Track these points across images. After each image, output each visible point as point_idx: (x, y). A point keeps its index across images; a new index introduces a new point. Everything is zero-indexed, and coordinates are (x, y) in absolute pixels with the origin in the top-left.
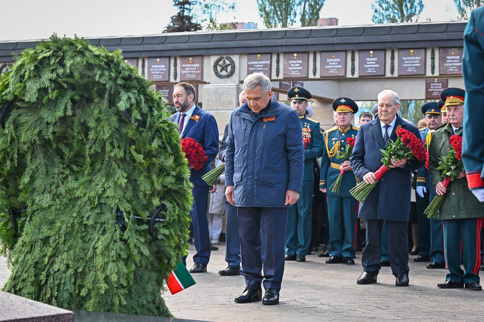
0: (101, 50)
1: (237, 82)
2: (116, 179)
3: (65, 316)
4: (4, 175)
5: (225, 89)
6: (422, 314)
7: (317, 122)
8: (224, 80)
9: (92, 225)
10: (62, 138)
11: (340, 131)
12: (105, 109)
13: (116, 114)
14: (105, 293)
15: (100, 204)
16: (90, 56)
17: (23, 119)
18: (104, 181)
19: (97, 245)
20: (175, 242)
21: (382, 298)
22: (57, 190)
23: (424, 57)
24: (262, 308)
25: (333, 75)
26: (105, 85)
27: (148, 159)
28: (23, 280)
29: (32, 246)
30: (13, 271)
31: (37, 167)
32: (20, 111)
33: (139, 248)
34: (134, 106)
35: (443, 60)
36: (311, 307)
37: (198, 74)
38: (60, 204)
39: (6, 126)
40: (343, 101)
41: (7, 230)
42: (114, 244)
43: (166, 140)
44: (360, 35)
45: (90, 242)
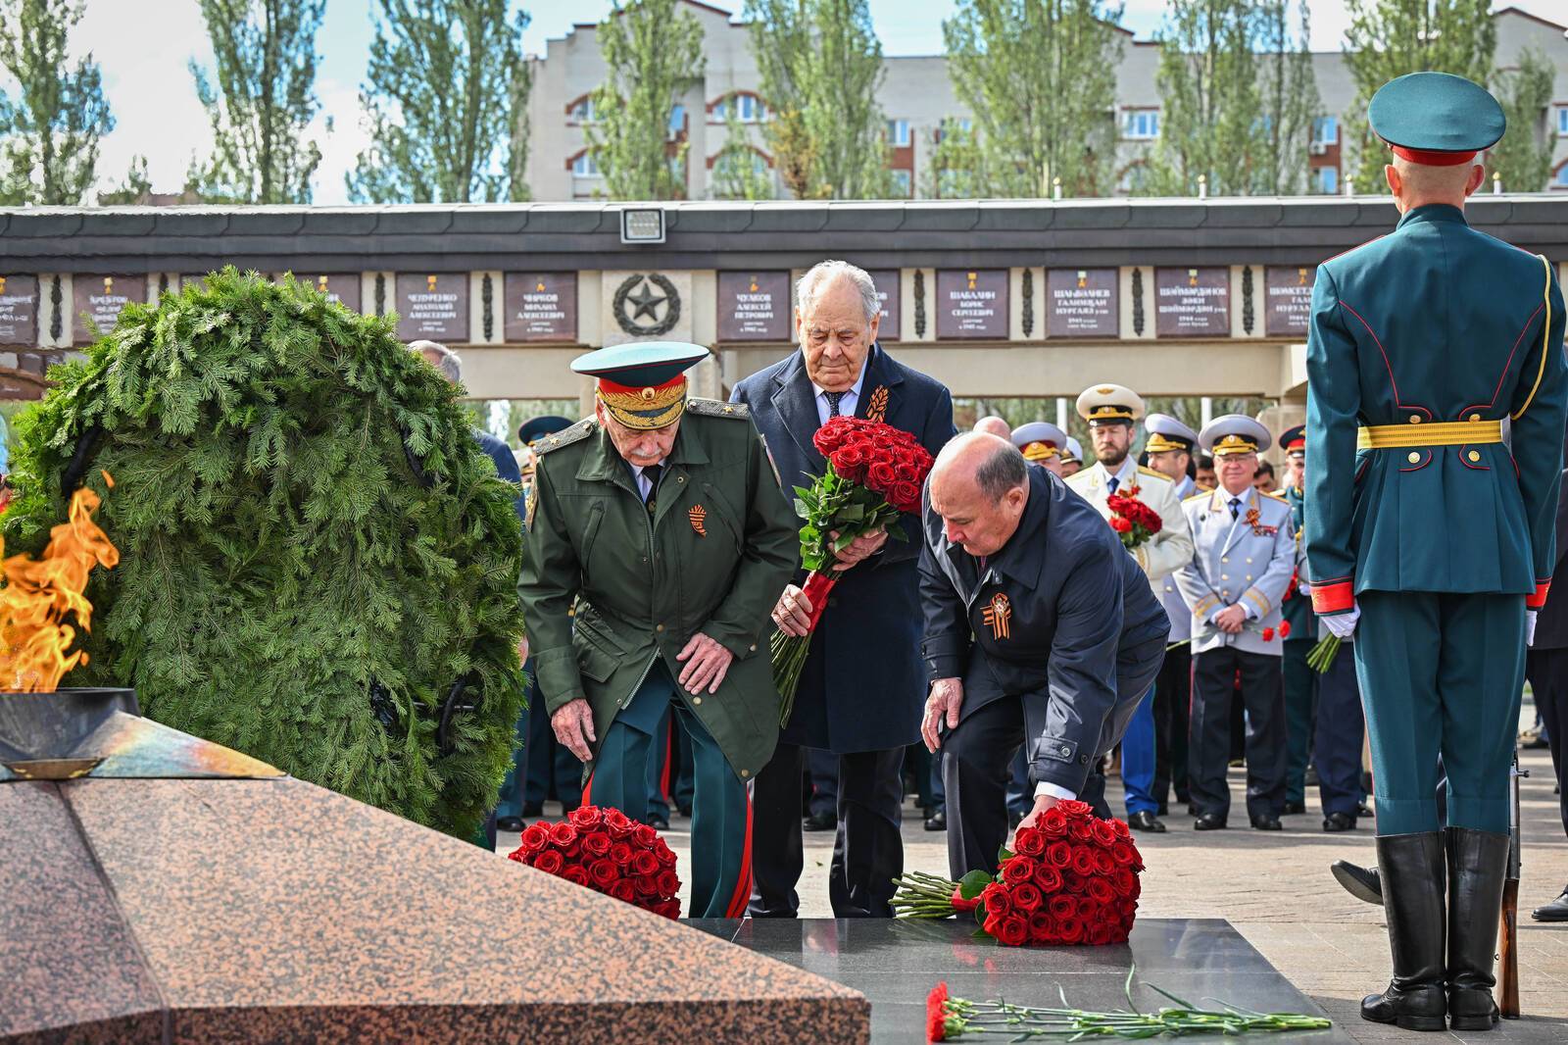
2: (370, 615)
9: (318, 723)
12: (364, 450)
17: (130, 475)
18: (334, 618)
19: (337, 771)
22: (211, 645)
23: (464, 294)
31: (154, 590)
32: (123, 455)
35: (514, 303)
38: (223, 679)
42: (376, 767)
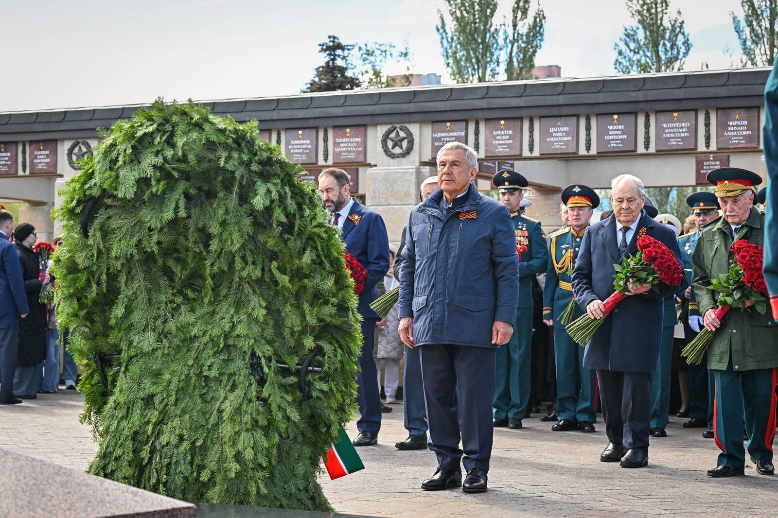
0: (228, 122)
1: (417, 164)
2: (250, 310)
3: (183, 511)
4: (87, 305)
5: (399, 175)
6: (700, 506)
7: (537, 221)
8: (397, 160)
9: (215, 377)
10: (171, 250)
11: (573, 235)
12: (234, 207)
13: (250, 215)
14: (236, 477)
15: (227, 346)
16: (211, 131)
17: (114, 224)
18: (232, 312)
19: (223, 407)
20: (337, 401)
21: (639, 482)
22: (165, 327)
23: (694, 122)
24: (462, 498)
25: (559, 152)
26: (233, 172)
27: (297, 280)
28: (116, 459)
29: (129, 408)
30: (101, 445)
31: (134, 293)
32: (110, 212)
33: (285, 411)
34: (276, 203)
35: (722, 126)
36: (535, 495)
37: (359, 153)
38: (169, 347)
39: (90, 234)
40: (577, 190)
41: (91, 385)
42: (247, 405)
43: (323, 251)
44: (599, 92)
45: (213, 402)
